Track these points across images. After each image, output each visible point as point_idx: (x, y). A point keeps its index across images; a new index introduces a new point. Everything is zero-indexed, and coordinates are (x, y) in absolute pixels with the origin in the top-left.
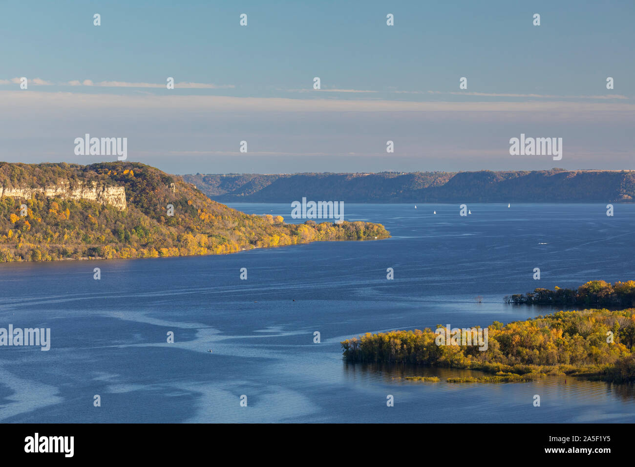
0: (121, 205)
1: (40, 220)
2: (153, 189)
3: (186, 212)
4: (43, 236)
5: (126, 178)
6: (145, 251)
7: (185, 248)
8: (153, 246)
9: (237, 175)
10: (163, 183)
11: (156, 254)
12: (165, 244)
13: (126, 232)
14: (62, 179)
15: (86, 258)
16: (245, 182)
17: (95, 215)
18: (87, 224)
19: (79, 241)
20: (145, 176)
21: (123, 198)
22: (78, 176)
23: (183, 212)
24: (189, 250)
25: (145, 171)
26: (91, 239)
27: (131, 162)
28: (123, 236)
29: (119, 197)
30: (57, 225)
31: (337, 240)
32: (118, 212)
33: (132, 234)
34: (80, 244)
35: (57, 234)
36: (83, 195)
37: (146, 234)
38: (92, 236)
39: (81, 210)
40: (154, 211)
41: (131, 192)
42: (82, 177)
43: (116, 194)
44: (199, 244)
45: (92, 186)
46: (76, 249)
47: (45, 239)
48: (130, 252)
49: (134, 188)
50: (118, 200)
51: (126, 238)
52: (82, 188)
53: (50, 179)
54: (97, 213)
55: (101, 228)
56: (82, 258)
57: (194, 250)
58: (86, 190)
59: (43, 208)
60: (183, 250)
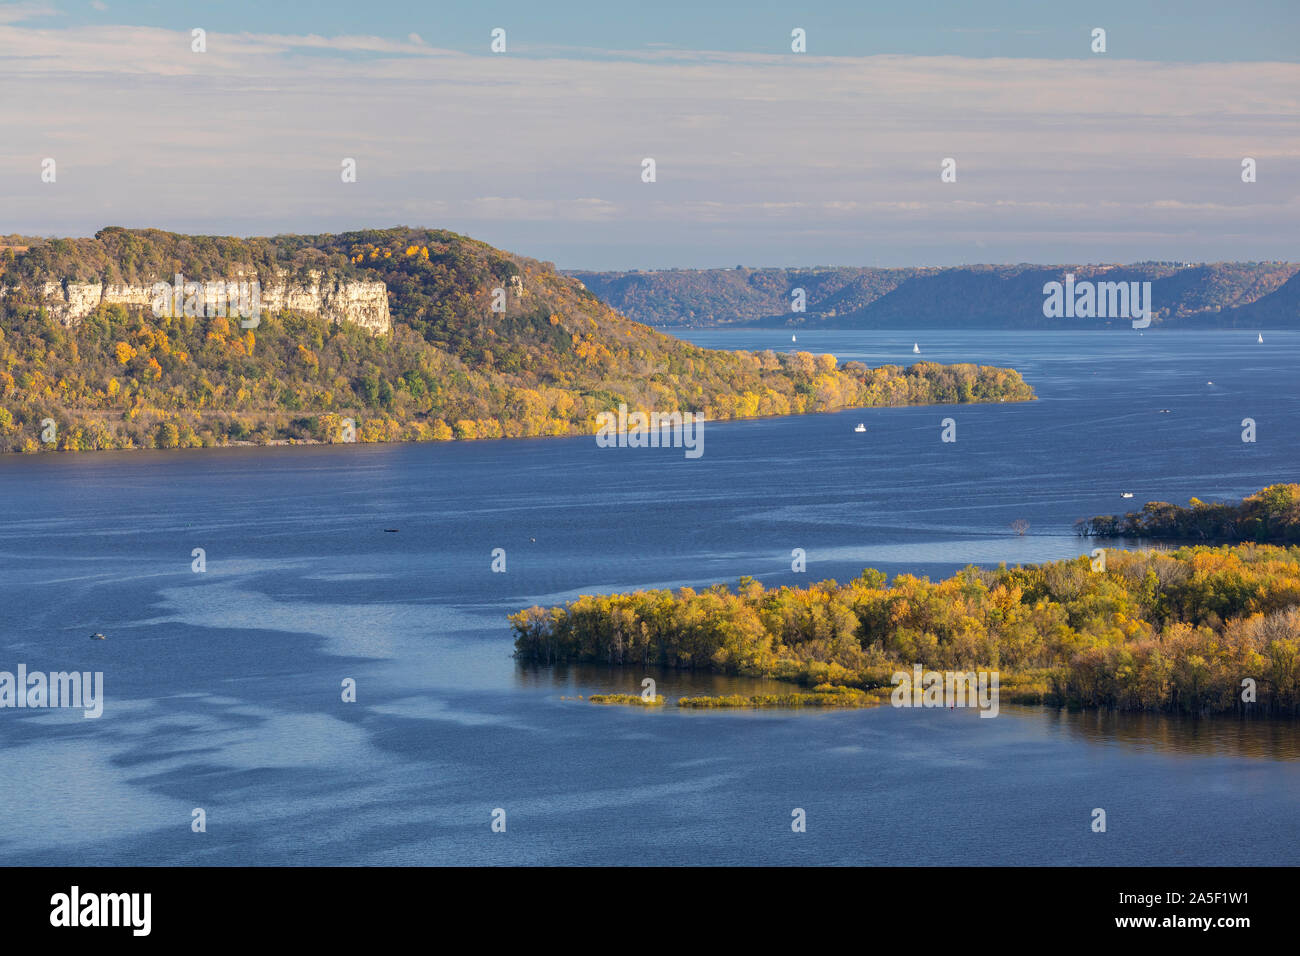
0: (377, 324)
1: (183, 357)
2: (471, 290)
3: (544, 340)
4: (190, 393)
5: (412, 263)
6: (421, 427)
7: (518, 421)
8: (443, 415)
9: (823, 271)
10: (494, 277)
11: (446, 434)
12: (471, 411)
13: (382, 385)
14: (240, 266)
15: (282, 442)
16: (841, 286)
17: (314, 346)
18: (295, 366)
19: (273, 404)
20: (455, 259)
21: (383, 307)
22: (279, 257)
23: (537, 341)
24: (526, 426)
25: (455, 249)
26: (301, 398)
27: (427, 229)
28: (375, 393)
29: (373, 304)
30: (222, 367)
31: (914, 404)
32: (368, 340)
33: (397, 387)
34: (273, 410)
35: (222, 388)
36: (289, 301)
37: (430, 389)
38: (304, 392)
39: (283, 335)
40: (470, 337)
41: (421, 295)
42: (286, 259)
43: (366, 298)
44: (554, 412)
45: (310, 282)
46: (261, 423)
47: (194, 399)
48: (389, 428)
49: (429, 286)
50: (371, 312)
51: (384, 398)
52: (287, 286)
53: (213, 264)
54: (320, 341)
55: (326, 375)
56: (273, 443)
57: (537, 425)
58: (296, 289)
59: (194, 329)
60: (510, 424)
